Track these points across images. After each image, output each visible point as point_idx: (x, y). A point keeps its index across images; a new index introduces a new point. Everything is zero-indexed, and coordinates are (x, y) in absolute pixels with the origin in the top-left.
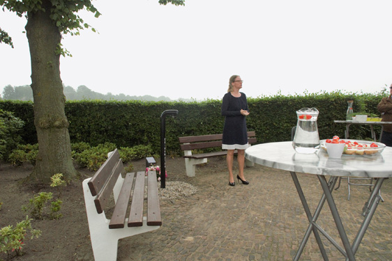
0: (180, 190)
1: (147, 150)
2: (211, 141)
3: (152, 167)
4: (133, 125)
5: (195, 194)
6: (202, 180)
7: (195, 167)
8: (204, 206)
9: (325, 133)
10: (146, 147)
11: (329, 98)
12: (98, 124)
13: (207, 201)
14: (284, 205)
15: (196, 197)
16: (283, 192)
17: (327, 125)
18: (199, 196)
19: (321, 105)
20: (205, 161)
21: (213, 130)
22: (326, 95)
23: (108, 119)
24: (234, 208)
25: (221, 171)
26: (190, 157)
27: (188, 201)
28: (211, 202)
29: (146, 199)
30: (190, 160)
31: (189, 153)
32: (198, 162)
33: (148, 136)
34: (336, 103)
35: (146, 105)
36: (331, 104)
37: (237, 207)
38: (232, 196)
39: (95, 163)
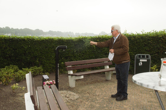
0: (68, 96)
1: (40, 69)
2: (84, 64)
3: (47, 82)
4: (29, 53)
5: (78, 99)
6: (80, 90)
7: (75, 81)
8: (86, 106)
9: (156, 57)
10: (39, 68)
11: (158, 36)
12: (4, 53)
13: (87, 103)
14: (135, 105)
15: (79, 100)
16: (133, 97)
17: (157, 53)
18: (81, 100)
19: (153, 40)
20: (82, 77)
21: (82, 56)
22: (156, 33)
23: (12, 49)
24: (105, 107)
25: (91, 83)
26: (72, 75)
27: (75, 103)
28: (89, 104)
29: (48, 103)
30: (72, 77)
31: (71, 72)
32: (77, 78)
33: (39, 60)
34: (163, 39)
35: (38, 39)
36: (160, 39)
37: (107, 107)
38: (102, 100)
39: (7, 80)
